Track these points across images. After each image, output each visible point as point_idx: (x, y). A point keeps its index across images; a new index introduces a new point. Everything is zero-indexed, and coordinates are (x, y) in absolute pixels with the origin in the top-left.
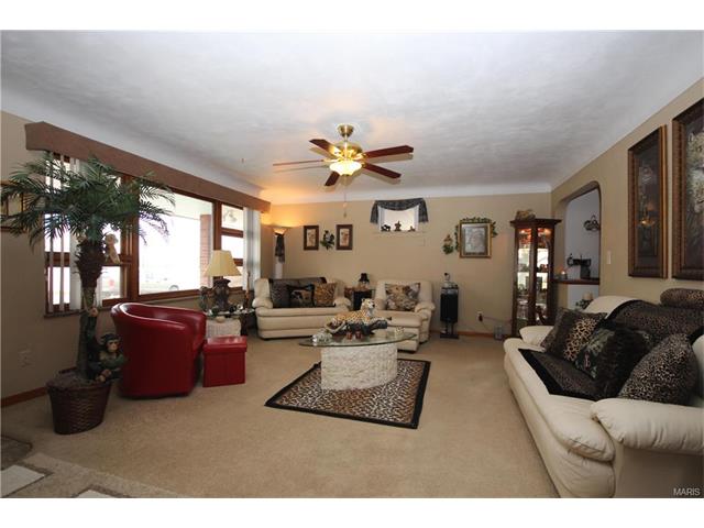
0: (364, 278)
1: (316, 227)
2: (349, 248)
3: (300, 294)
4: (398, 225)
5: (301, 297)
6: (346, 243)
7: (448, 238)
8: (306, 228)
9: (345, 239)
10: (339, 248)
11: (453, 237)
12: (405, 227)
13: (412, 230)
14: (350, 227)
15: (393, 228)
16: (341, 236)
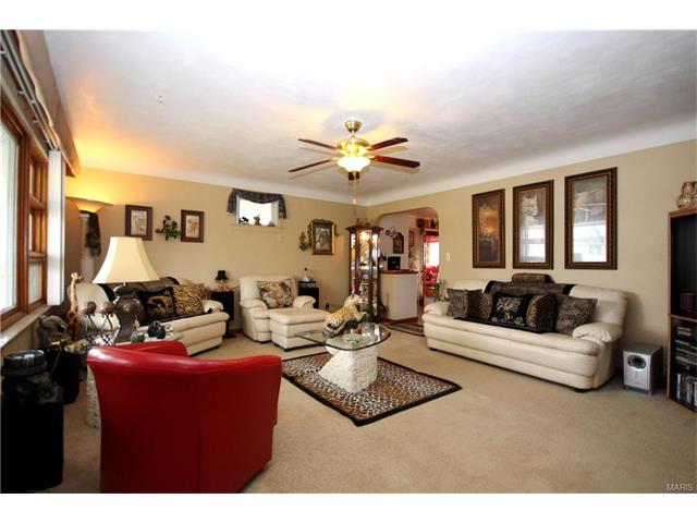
0: (222, 276)
1: (148, 210)
2: (200, 239)
3: (160, 302)
4: (257, 219)
5: (163, 306)
6: (196, 234)
7: (303, 237)
8: (129, 209)
9: (193, 229)
10: (184, 239)
11: (306, 235)
12: (265, 222)
13: (271, 225)
14: (200, 214)
15: (252, 222)
16: (188, 225)
